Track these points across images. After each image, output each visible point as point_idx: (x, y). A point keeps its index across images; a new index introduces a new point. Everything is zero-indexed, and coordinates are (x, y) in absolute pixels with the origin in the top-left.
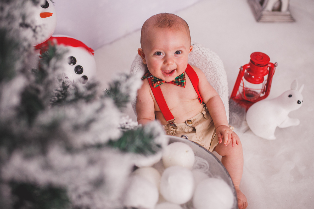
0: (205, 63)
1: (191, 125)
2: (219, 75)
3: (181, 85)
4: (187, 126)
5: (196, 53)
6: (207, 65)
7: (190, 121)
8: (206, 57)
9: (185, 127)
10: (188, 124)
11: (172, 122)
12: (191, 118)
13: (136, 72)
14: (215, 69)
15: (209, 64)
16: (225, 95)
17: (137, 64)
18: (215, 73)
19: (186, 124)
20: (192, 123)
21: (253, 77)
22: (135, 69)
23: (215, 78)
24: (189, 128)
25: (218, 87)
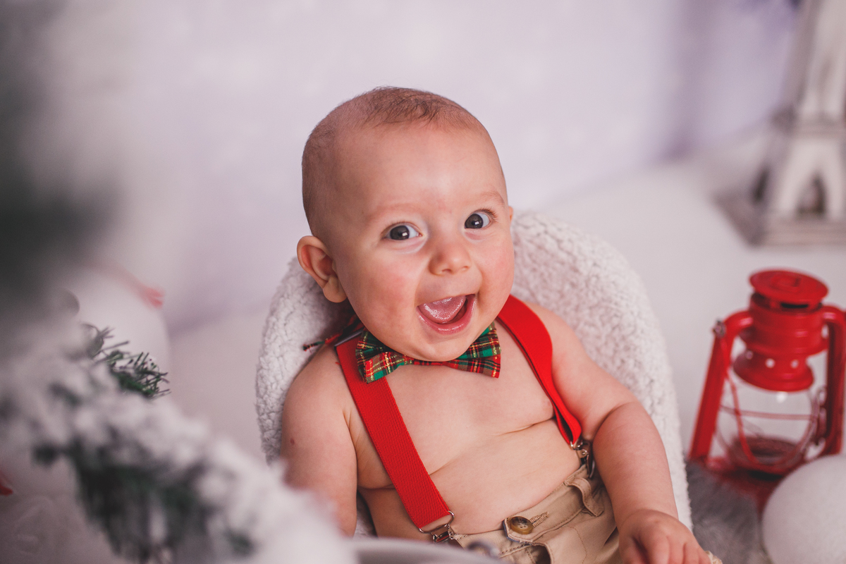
0: (573, 285)
1: (529, 536)
2: (631, 329)
3: (483, 366)
4: (508, 543)
5: (532, 248)
6: (582, 290)
7: (525, 521)
8: (575, 260)
9: (501, 549)
10: (513, 535)
11: (440, 532)
12: (526, 510)
13: (288, 315)
14: (613, 306)
15: (587, 286)
16: (664, 420)
17: (295, 282)
18: (615, 321)
19: (505, 534)
20: (530, 532)
21: (770, 363)
22: (282, 305)
23: (617, 345)
24: (520, 551)
25: (630, 382)
